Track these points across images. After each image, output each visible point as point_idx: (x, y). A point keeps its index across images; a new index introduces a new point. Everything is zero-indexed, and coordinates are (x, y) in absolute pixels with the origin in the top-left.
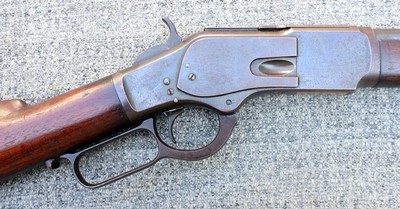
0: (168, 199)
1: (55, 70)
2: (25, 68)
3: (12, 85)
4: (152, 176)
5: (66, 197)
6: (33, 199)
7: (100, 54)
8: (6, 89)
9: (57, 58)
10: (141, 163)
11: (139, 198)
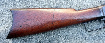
0: (103, 37)
1: (80, 4)
2: (73, 2)
3: (70, 5)
4: (100, 31)
5: (79, 32)
6: (72, 32)
7: (92, 2)
8: (68, 6)
9: (81, 1)
10: (98, 28)
11: (97, 36)
